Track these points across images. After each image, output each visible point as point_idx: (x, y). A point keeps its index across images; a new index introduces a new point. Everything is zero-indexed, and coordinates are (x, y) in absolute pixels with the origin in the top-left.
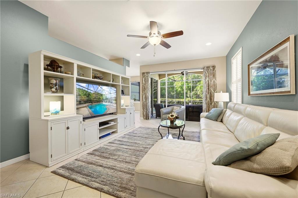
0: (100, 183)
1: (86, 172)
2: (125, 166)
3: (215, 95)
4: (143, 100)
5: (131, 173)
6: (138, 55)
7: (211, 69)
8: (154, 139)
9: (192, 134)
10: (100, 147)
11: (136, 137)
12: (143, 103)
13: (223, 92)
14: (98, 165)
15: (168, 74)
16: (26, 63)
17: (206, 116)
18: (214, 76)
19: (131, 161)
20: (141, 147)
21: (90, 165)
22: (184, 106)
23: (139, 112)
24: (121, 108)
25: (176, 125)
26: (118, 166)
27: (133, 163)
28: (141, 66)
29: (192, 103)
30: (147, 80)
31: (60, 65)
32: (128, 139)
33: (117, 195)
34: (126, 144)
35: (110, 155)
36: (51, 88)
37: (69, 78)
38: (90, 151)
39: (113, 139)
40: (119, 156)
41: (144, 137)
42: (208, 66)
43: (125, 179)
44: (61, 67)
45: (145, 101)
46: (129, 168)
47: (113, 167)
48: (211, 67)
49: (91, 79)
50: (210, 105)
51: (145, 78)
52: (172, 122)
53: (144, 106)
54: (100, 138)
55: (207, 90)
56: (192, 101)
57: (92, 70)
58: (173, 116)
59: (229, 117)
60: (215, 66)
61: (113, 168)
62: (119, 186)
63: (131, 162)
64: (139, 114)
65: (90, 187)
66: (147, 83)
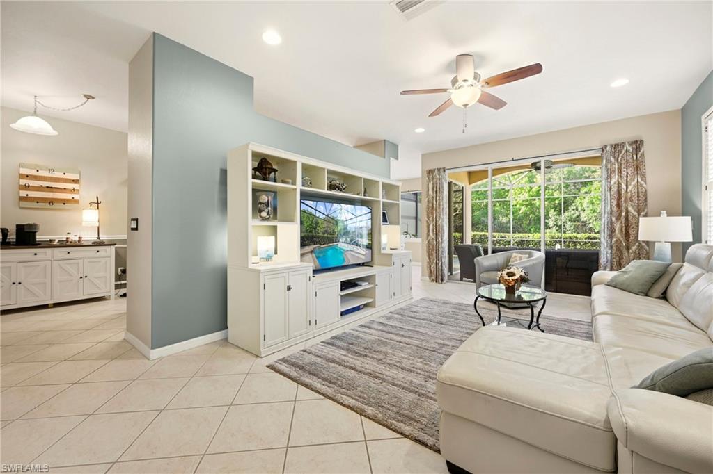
0: (357, 400)
1: (326, 376)
2: (402, 376)
3: (640, 224)
4: (428, 235)
5: (417, 392)
6: (420, 130)
7: (627, 151)
8: (462, 328)
9: (565, 324)
10: (345, 333)
11: (417, 319)
12: (428, 242)
13: (668, 216)
14: (346, 367)
15: (494, 170)
16: (223, 167)
17: (612, 281)
18: (637, 168)
19: (413, 367)
20: (433, 341)
21: (333, 365)
22: (540, 251)
23: (420, 264)
24: (382, 252)
25: (519, 297)
26: (388, 373)
27: (418, 373)
28: (423, 155)
29: (563, 245)
30: (438, 187)
31: (274, 167)
32: (401, 322)
33: (393, 426)
34: (397, 332)
35: (367, 351)
36: (260, 211)
37: (288, 190)
38: (327, 337)
39: (368, 319)
40: (386, 354)
41: (436, 320)
42: (617, 143)
43: (406, 401)
44: (275, 171)
45: (434, 237)
46: (411, 382)
47: (378, 374)
48: (627, 145)
49: (325, 191)
50: (625, 252)
51: (433, 184)
52: (510, 290)
53: (433, 251)
54: (342, 314)
55: (615, 209)
56: (562, 240)
57: (327, 173)
58: (514, 275)
59: (688, 285)
60: (642, 141)
61: (379, 377)
62: (395, 410)
63: (415, 370)
64: (420, 268)
65: (338, 403)
66: (438, 194)
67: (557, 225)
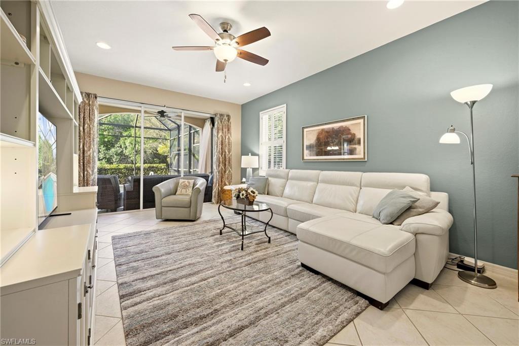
2: (269, 296)
5: (296, 296)
7: (225, 119)
18: (228, 130)
27: (268, 287)
42: (221, 113)
46: (281, 294)
48: (225, 116)
50: (224, 174)
60: (230, 116)
67: (105, 158)
